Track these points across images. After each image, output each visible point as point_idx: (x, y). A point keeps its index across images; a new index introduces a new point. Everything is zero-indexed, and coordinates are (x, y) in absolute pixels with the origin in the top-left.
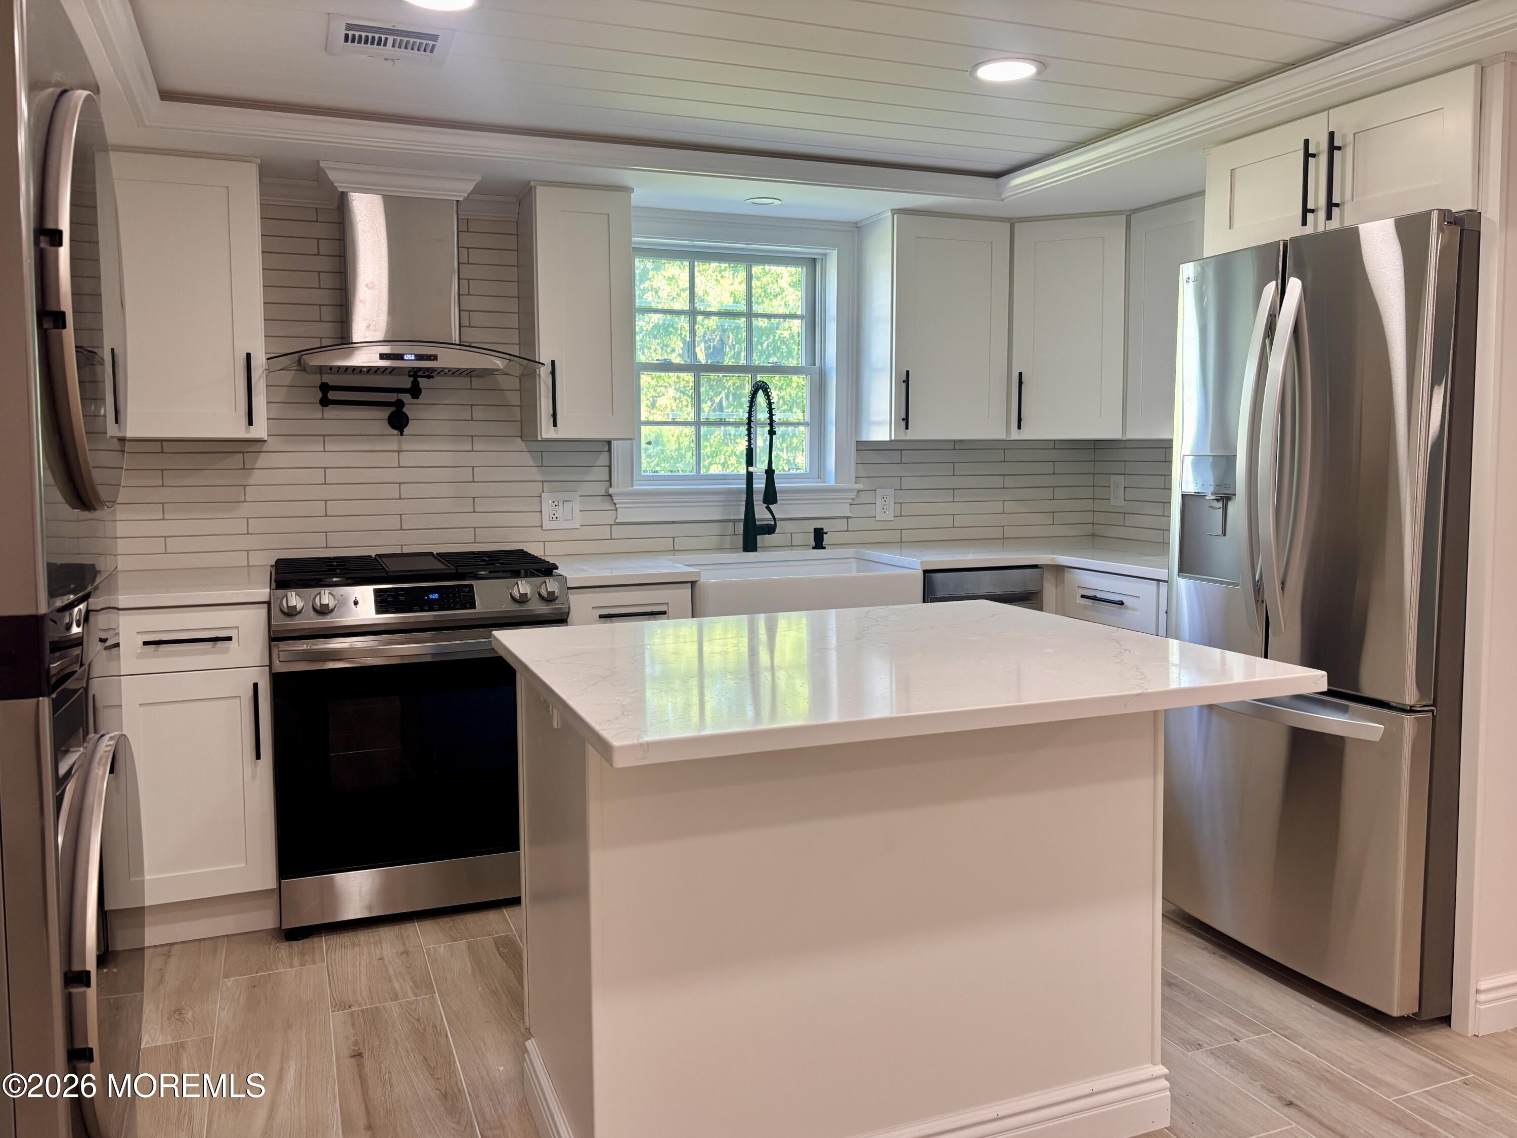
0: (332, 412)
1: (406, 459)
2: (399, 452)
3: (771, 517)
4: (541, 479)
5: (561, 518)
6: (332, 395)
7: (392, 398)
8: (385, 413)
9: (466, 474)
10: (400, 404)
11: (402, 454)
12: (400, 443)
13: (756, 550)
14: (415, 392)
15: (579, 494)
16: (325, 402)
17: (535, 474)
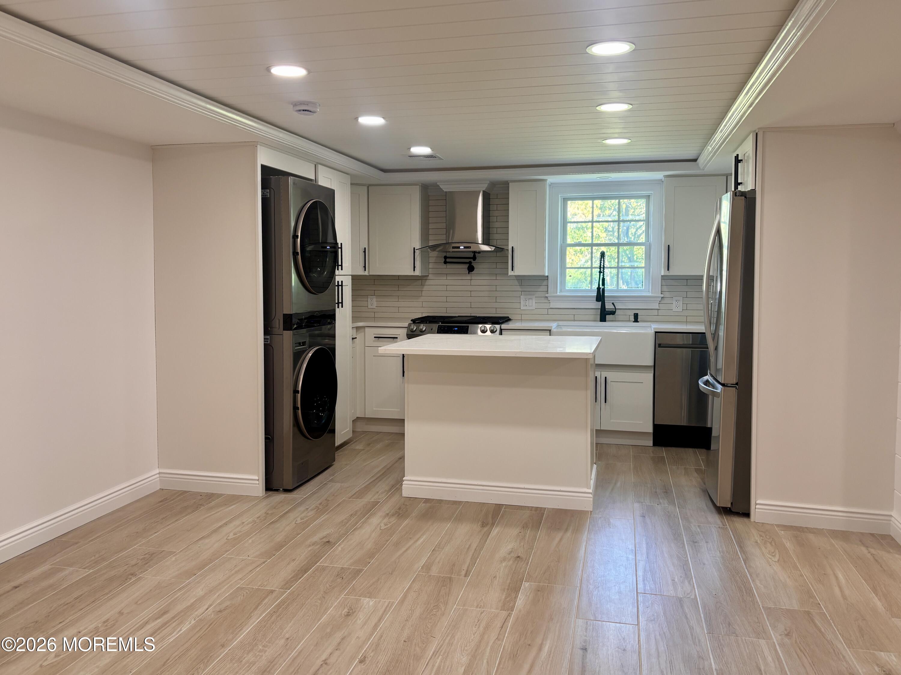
0: (449, 266)
1: (473, 282)
2: (471, 280)
3: (614, 308)
4: (520, 290)
5: (528, 306)
6: (448, 260)
7: (468, 260)
8: (466, 266)
9: (494, 288)
10: (470, 263)
11: (472, 281)
12: (471, 277)
13: (606, 321)
14: (474, 258)
15: (535, 296)
16: (445, 262)
17: (518, 288)
